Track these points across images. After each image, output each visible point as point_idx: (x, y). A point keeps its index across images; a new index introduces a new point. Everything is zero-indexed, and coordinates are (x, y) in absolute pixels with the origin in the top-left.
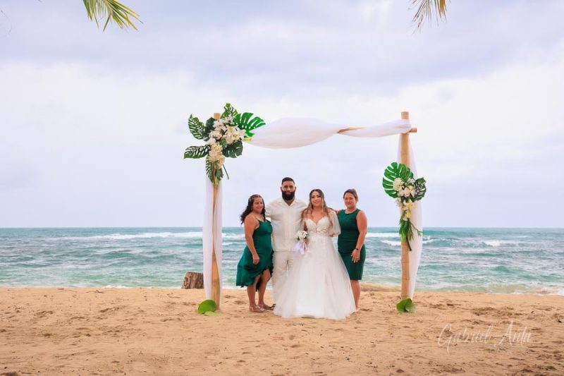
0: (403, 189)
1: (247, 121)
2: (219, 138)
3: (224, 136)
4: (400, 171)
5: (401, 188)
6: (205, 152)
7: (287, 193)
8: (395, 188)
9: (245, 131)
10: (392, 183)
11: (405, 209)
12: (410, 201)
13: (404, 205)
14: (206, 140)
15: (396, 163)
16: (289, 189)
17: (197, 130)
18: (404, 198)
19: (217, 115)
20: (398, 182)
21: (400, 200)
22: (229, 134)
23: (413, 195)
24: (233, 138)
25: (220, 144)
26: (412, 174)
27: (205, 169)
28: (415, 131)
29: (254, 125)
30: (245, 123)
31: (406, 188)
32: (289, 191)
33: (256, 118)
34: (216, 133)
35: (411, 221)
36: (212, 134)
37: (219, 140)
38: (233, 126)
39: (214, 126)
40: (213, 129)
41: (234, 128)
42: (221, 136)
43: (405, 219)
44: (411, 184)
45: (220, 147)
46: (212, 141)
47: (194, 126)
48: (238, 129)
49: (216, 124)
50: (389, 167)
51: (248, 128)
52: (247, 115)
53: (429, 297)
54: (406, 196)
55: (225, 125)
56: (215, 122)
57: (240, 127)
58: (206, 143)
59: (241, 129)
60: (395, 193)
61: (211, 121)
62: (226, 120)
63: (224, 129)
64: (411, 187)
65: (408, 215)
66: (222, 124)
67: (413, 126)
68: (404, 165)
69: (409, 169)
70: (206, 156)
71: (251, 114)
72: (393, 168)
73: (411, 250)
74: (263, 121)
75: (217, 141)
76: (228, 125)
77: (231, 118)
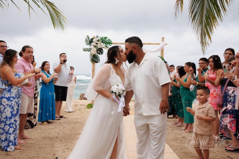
1: (105, 40)
3: (97, 45)
6: (89, 50)
9: (105, 44)
14: (90, 46)
17: (87, 42)
19: (95, 37)
24: (101, 47)
28: (166, 44)
29: (108, 42)
33: (109, 39)
34: (94, 44)
36: (92, 44)
37: (95, 46)
38: (100, 41)
40: (93, 42)
45: (95, 49)
46: (92, 47)
47: (87, 40)
49: (94, 40)
51: (106, 42)
52: (106, 38)
56: (93, 40)
57: (102, 42)
59: (104, 43)
61: (92, 39)
62: (98, 39)
63: (97, 42)
66: (96, 40)
70: (90, 52)
74: (111, 40)
75: (94, 47)
76: (98, 41)
77: (100, 38)
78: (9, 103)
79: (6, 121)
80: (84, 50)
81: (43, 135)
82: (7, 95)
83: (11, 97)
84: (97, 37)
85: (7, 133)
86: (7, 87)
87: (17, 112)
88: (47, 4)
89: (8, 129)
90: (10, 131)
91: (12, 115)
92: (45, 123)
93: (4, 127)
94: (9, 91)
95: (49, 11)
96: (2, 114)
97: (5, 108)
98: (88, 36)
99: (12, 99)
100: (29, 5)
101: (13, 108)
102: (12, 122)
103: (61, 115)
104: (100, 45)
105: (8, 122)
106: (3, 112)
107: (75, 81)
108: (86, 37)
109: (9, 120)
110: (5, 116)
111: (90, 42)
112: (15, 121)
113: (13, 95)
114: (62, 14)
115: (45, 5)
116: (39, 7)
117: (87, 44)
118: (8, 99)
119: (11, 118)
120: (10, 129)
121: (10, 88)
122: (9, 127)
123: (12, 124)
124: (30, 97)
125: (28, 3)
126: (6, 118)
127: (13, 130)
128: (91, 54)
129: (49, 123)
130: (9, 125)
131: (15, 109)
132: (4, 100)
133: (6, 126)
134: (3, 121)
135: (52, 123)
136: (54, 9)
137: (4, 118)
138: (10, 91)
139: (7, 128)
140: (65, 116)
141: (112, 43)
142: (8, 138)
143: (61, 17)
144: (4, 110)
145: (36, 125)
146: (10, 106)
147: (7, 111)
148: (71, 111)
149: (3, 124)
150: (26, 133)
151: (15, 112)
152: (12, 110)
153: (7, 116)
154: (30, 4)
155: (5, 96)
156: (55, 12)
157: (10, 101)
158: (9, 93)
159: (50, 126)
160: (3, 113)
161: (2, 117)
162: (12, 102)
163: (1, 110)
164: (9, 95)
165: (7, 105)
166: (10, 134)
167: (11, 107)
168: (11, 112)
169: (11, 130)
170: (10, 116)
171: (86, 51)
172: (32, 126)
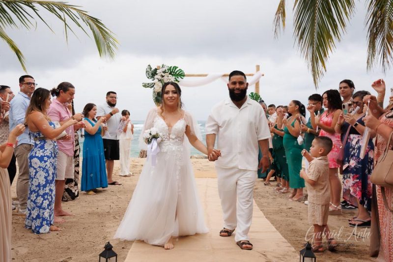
1: (175, 71)
3: (163, 78)
6: (152, 85)
7: (236, 92)
9: (174, 77)
14: (153, 80)
15: (253, 93)
17: (149, 74)
19: (159, 67)
25: (161, 82)
28: (263, 75)
29: (179, 73)
32: (238, 89)
33: (180, 69)
34: (158, 76)
36: (156, 77)
37: (160, 80)
38: (167, 72)
40: (157, 74)
42: (161, 78)
45: (160, 84)
46: (156, 81)
47: (148, 71)
49: (158, 71)
52: (176, 68)
57: (170, 74)
58: (153, 82)
59: (173, 75)
61: (156, 70)
62: (164, 70)
63: (163, 74)
66: (161, 72)
67: (263, 73)
68: (257, 93)
69: (259, 96)
70: (153, 88)
74: (183, 71)
75: (159, 81)
76: (164, 72)
77: (166, 68)
78: (43, 165)
79: (38, 191)
80: (144, 86)
81: (89, 210)
82: (40, 153)
83: (45, 156)
84: (163, 67)
85: (40, 207)
86: (39, 142)
87: (53, 178)
88: (90, 21)
89: (41, 202)
90: (44, 204)
91: (47, 182)
92: (91, 192)
93: (35, 200)
94: (42, 147)
95: (94, 32)
96: (32, 181)
97: (36, 172)
98: (149, 66)
99: (46, 159)
100: (66, 24)
101: (47, 172)
102: (47, 192)
103: (114, 180)
104: (167, 78)
105: (41, 192)
106: (35, 178)
107: (132, 130)
108: (146, 67)
109: (43, 189)
110: (37, 184)
111: (152, 74)
112: (51, 190)
113: (48, 153)
114: (112, 35)
115: (88, 22)
116: (79, 26)
117: (148, 78)
118: (41, 159)
119: (45, 186)
120: (44, 201)
121: (42, 143)
122: (42, 199)
123: (47, 194)
124: (68, 156)
125: (64, 21)
126: (39, 186)
127: (48, 203)
128: (154, 92)
129: (96, 192)
130: (43, 196)
131: (50, 173)
132: (35, 160)
133: (38, 198)
134: (34, 191)
135: (100, 192)
136: (99, 28)
137: (36, 186)
138: (44, 148)
139: (40, 200)
140: (119, 182)
141: (184, 76)
142: (41, 214)
143: (111, 39)
144: (35, 175)
145: (78, 196)
146: (44, 169)
147: (40, 175)
148: (127, 174)
149: (35, 195)
150: (65, 207)
151: (50, 178)
152: (47, 175)
153: (39, 183)
154: (66, 22)
155: (37, 155)
156: (101, 32)
157: (43, 162)
158: (41, 151)
159: (99, 197)
160: (34, 180)
161: (32, 184)
162: (47, 163)
163: (31, 174)
164: (42, 154)
165: (40, 167)
166: (44, 209)
167: (45, 171)
168: (46, 178)
169: (46, 203)
170: (44, 183)
171: (147, 87)
172: (73, 197)
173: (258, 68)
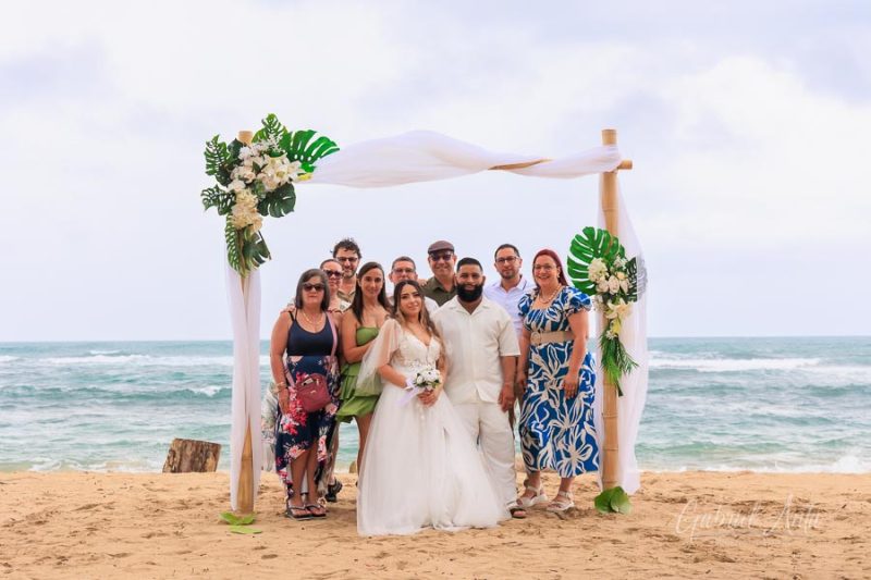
0: (607, 279)
1: (303, 147)
2: (250, 181)
3: (260, 176)
4: (601, 244)
5: (603, 278)
6: (225, 204)
7: (467, 288)
8: (592, 277)
10: (585, 268)
11: (610, 317)
12: (621, 300)
13: (607, 309)
14: (225, 183)
15: (593, 229)
16: (471, 280)
18: (607, 296)
19: (245, 134)
20: (597, 266)
21: (600, 299)
22: (269, 172)
23: (626, 290)
24: (277, 180)
25: (253, 192)
26: (623, 249)
27: (225, 239)
28: (628, 166)
29: (318, 153)
30: (302, 149)
31: (612, 277)
32: (470, 284)
33: (321, 139)
34: (245, 171)
35: (621, 340)
36: (238, 171)
37: (249, 185)
38: (282, 153)
39: (240, 157)
40: (239, 162)
41: (278, 160)
42: (254, 177)
43: (612, 337)
44: (620, 269)
45: (251, 199)
46: (237, 185)
48: (286, 160)
49: (244, 152)
50: (578, 237)
51: (306, 159)
52: (304, 136)
53: (652, 483)
54: (613, 292)
55: (261, 154)
56: (242, 150)
57: (292, 159)
60: (592, 286)
61: (237, 145)
62: (265, 146)
63: (261, 164)
64: (621, 275)
65: (614, 329)
66: (255, 153)
67: (625, 158)
68: (606, 232)
69: (617, 239)
70: (226, 214)
71: (311, 133)
72: (586, 238)
73: (621, 394)
74: (335, 145)
75: (247, 185)
76: (267, 154)
77: (275, 141)
128: (230, 228)
173: (610, 136)
